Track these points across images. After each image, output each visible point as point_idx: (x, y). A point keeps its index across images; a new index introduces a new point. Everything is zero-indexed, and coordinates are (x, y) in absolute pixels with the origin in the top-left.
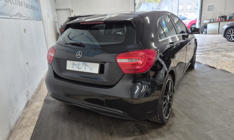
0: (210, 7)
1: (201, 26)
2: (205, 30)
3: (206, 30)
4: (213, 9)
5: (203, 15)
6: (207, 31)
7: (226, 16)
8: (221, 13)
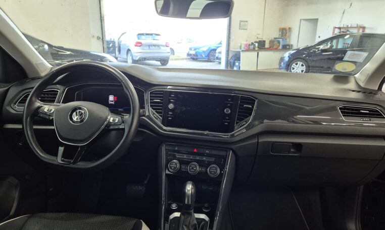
0: (242, 23)
1: (230, 56)
2: (237, 64)
3: (239, 64)
4: (246, 28)
5: (232, 37)
6: (241, 65)
7: (264, 41)
8: (258, 36)
